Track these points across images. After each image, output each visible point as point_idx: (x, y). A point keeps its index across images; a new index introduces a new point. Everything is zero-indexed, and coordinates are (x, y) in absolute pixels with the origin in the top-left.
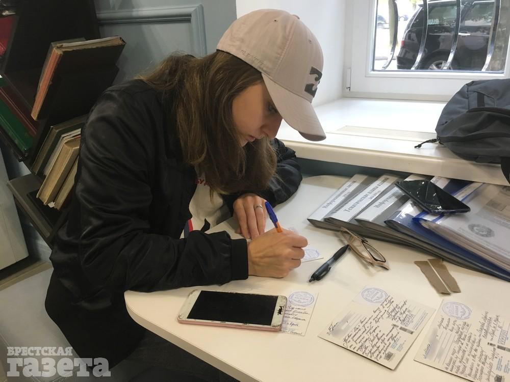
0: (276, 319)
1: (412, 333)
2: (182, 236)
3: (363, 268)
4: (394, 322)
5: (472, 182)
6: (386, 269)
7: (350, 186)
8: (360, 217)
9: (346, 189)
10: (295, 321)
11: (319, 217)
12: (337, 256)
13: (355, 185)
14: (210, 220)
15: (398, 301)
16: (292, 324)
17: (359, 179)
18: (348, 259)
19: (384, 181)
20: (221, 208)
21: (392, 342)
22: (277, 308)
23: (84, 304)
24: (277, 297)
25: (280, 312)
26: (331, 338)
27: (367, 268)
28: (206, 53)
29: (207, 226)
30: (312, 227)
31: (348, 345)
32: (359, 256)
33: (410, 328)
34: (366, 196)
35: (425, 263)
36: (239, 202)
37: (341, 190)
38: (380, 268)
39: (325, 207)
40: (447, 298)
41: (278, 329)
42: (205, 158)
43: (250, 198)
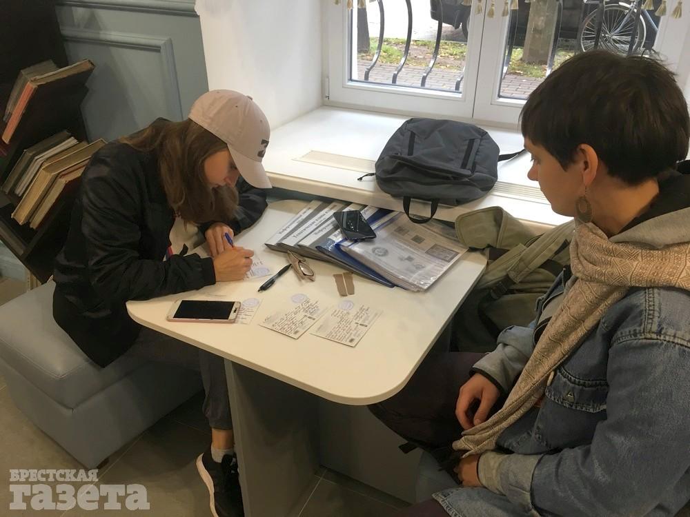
0: (232, 315)
1: (314, 319)
2: (165, 259)
3: (297, 280)
4: (306, 314)
5: (392, 211)
6: (312, 281)
7: (305, 211)
8: (301, 243)
9: (301, 216)
10: (244, 317)
11: (273, 243)
12: (281, 273)
13: (310, 211)
14: (188, 245)
15: (312, 301)
16: (242, 318)
17: (315, 204)
18: (290, 275)
19: (331, 209)
20: (197, 234)
21: (301, 325)
22: (234, 309)
23: (87, 314)
24: (234, 303)
25: (235, 311)
26: (266, 325)
27: (300, 281)
28: (182, 118)
29: (185, 249)
30: (268, 250)
31: (274, 328)
32: (296, 272)
33: (314, 317)
34: (313, 223)
35: (340, 276)
36: (210, 232)
37: (298, 215)
38: (309, 280)
39: (280, 233)
40: (345, 298)
41: (233, 322)
42: (184, 202)
43: (218, 229)
